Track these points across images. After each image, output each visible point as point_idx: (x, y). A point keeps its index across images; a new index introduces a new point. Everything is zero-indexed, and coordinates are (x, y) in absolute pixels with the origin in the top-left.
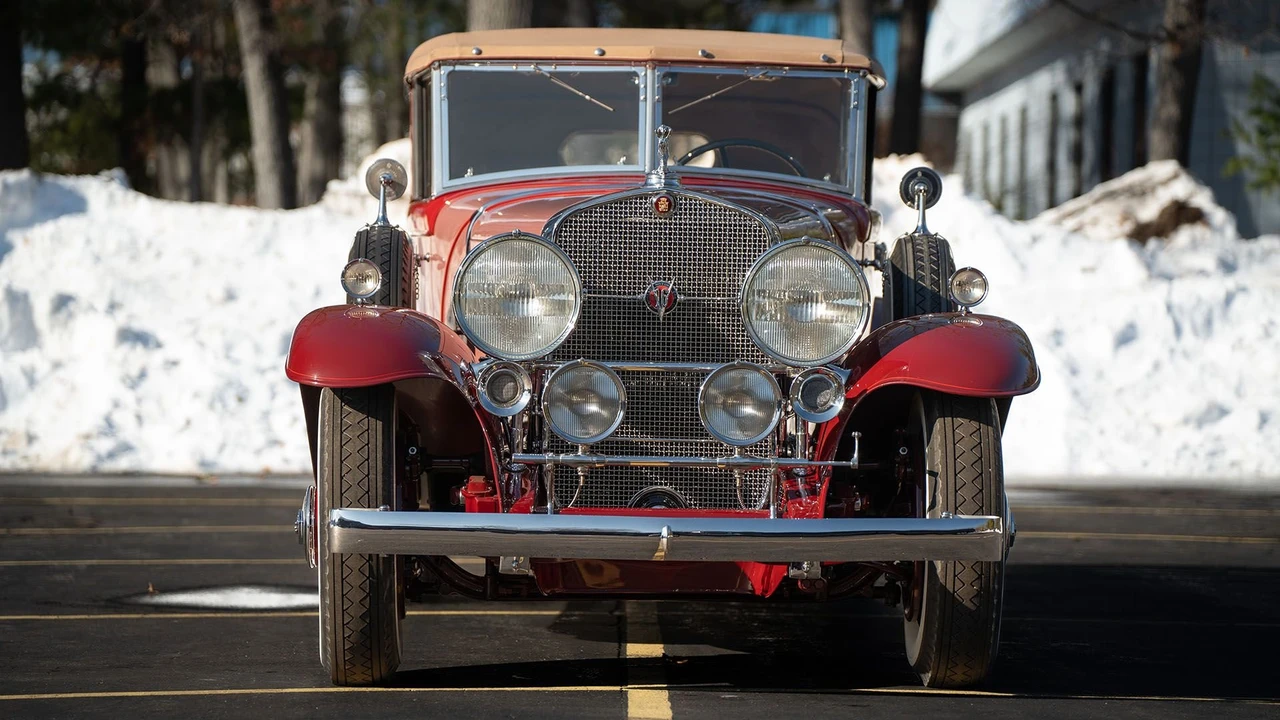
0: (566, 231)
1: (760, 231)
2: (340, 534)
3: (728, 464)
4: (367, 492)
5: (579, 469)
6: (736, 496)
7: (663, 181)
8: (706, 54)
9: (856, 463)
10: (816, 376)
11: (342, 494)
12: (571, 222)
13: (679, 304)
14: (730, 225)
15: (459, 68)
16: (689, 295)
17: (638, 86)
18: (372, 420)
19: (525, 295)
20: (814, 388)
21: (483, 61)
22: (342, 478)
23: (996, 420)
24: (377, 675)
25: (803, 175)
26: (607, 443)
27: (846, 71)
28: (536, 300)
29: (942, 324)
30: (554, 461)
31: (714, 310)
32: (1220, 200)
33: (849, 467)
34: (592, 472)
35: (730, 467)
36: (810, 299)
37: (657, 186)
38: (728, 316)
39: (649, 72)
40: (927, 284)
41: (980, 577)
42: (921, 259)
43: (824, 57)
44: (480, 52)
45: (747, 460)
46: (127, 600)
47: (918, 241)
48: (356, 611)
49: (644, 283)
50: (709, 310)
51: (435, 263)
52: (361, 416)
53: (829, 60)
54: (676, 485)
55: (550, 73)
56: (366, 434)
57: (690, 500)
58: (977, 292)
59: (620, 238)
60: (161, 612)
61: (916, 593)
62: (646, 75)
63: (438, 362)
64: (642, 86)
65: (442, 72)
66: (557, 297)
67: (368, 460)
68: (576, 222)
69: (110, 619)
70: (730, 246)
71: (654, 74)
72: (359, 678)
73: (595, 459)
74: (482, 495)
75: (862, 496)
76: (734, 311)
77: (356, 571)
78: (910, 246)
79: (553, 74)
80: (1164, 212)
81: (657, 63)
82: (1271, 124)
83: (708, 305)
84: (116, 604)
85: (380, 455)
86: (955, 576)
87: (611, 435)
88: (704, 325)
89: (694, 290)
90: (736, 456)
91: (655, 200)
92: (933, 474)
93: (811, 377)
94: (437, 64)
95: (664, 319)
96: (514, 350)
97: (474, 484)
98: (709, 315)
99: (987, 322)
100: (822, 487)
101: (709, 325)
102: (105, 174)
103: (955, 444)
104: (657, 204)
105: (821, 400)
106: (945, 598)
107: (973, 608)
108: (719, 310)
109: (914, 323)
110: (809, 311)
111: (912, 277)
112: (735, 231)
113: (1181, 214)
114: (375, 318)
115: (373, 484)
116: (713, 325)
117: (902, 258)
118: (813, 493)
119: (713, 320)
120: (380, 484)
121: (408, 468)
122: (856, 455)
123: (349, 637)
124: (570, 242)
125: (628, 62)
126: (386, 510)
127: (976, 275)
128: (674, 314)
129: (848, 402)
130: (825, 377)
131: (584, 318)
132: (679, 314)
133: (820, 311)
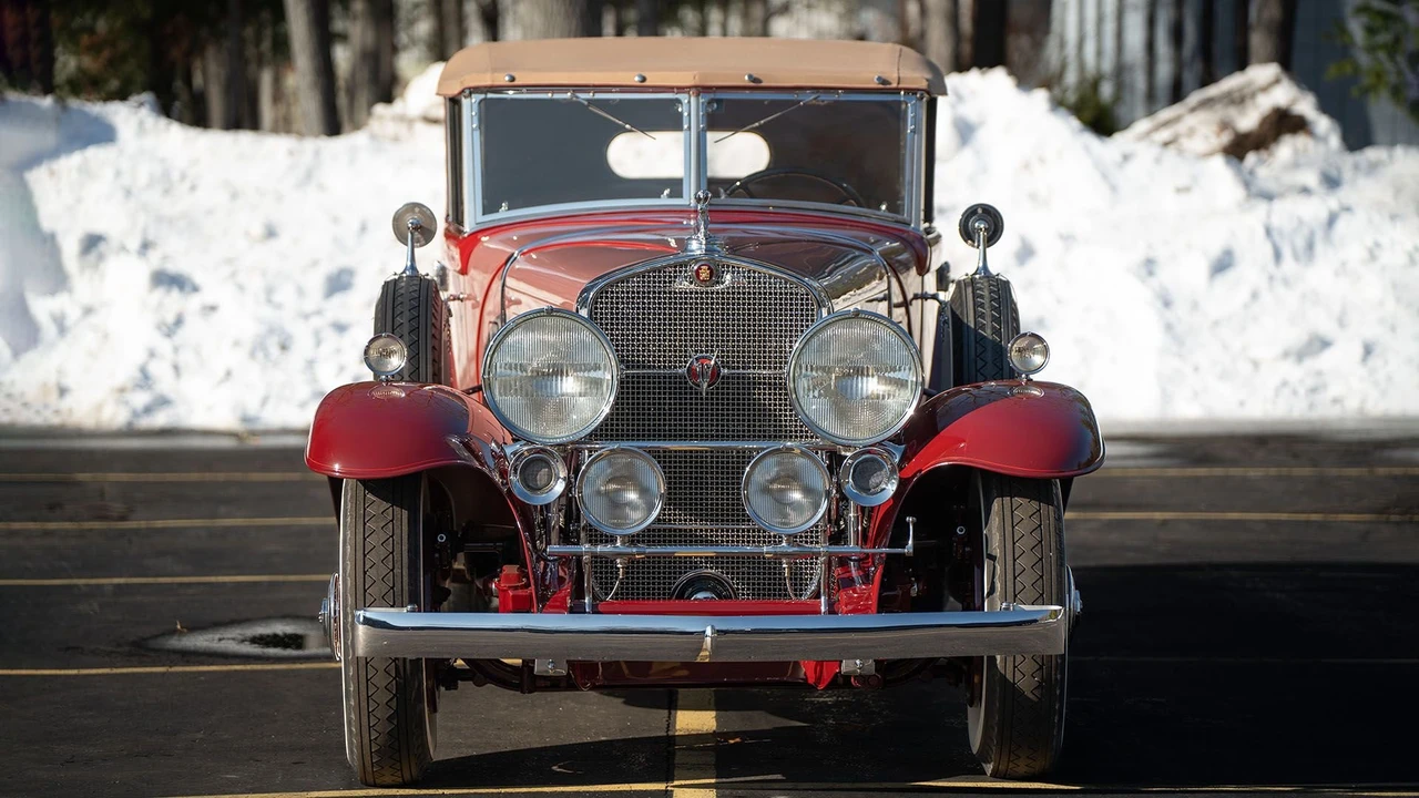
0: (601, 303)
1: (807, 299)
2: (365, 634)
3: (775, 554)
4: (392, 588)
5: (618, 561)
6: (785, 585)
7: (704, 247)
8: (753, 79)
9: (911, 550)
10: (867, 456)
11: (365, 591)
12: (607, 292)
13: (723, 378)
14: (776, 294)
15: (490, 96)
16: (733, 368)
17: (681, 114)
18: (397, 509)
19: (559, 372)
20: (866, 469)
21: (518, 88)
22: (365, 573)
23: (1058, 498)
24: (407, 776)
25: (860, 205)
26: (649, 530)
27: (902, 93)
28: (571, 379)
29: (1001, 395)
30: (592, 553)
31: (760, 384)
32: (1324, 107)
33: (904, 554)
34: (632, 563)
35: (778, 557)
36: (860, 372)
37: (699, 252)
38: (775, 389)
39: (693, 99)
40: (988, 333)
41: (1041, 668)
42: (982, 305)
43: (879, 78)
44: (513, 79)
45: (796, 549)
46: (153, 644)
47: (979, 285)
48: (383, 713)
49: (686, 356)
50: (754, 383)
51: (469, 304)
52: (385, 505)
53: (884, 81)
54: (722, 568)
55: (587, 100)
56: (390, 525)
57: (738, 584)
58: (1037, 359)
59: (660, 309)
60: (188, 663)
61: (976, 680)
62: (689, 102)
63: (467, 446)
64: (686, 114)
65: (473, 100)
66: (593, 374)
67: (392, 553)
68: (612, 292)
69: (134, 674)
70: (776, 315)
71: (698, 100)
72: (388, 779)
73: (634, 550)
74: (516, 588)
75: (918, 581)
76: (780, 384)
77: (381, 672)
78: (970, 290)
79: (590, 102)
80: (1265, 121)
81: (701, 90)
82: (1378, 22)
83: (754, 378)
84: (141, 650)
85: (405, 548)
86: (1015, 667)
87: (653, 523)
88: (749, 399)
89: (738, 362)
90: (784, 544)
91: (696, 268)
92: (992, 558)
93: (864, 457)
94: (467, 92)
95: (707, 394)
96: (549, 433)
97: (507, 576)
98: (754, 389)
99: (1048, 390)
100: (877, 573)
101: (754, 399)
102: (134, 99)
103: (1013, 527)
104: (697, 272)
105: (873, 481)
106: (1005, 690)
107: (1035, 699)
108: (765, 384)
109: (976, 391)
110: (860, 385)
111: (972, 326)
112: (781, 299)
113: (1284, 123)
114: (401, 398)
115: (398, 580)
116: (760, 399)
117: (961, 305)
118: (867, 579)
119: (759, 394)
120: (406, 579)
121: (437, 555)
122: (910, 542)
123: (376, 739)
124: (606, 314)
125: (670, 89)
126: (413, 611)
127: (1037, 341)
128: (718, 388)
129: (902, 483)
130: (878, 457)
131: (623, 393)
132: (723, 388)
133: (871, 385)
